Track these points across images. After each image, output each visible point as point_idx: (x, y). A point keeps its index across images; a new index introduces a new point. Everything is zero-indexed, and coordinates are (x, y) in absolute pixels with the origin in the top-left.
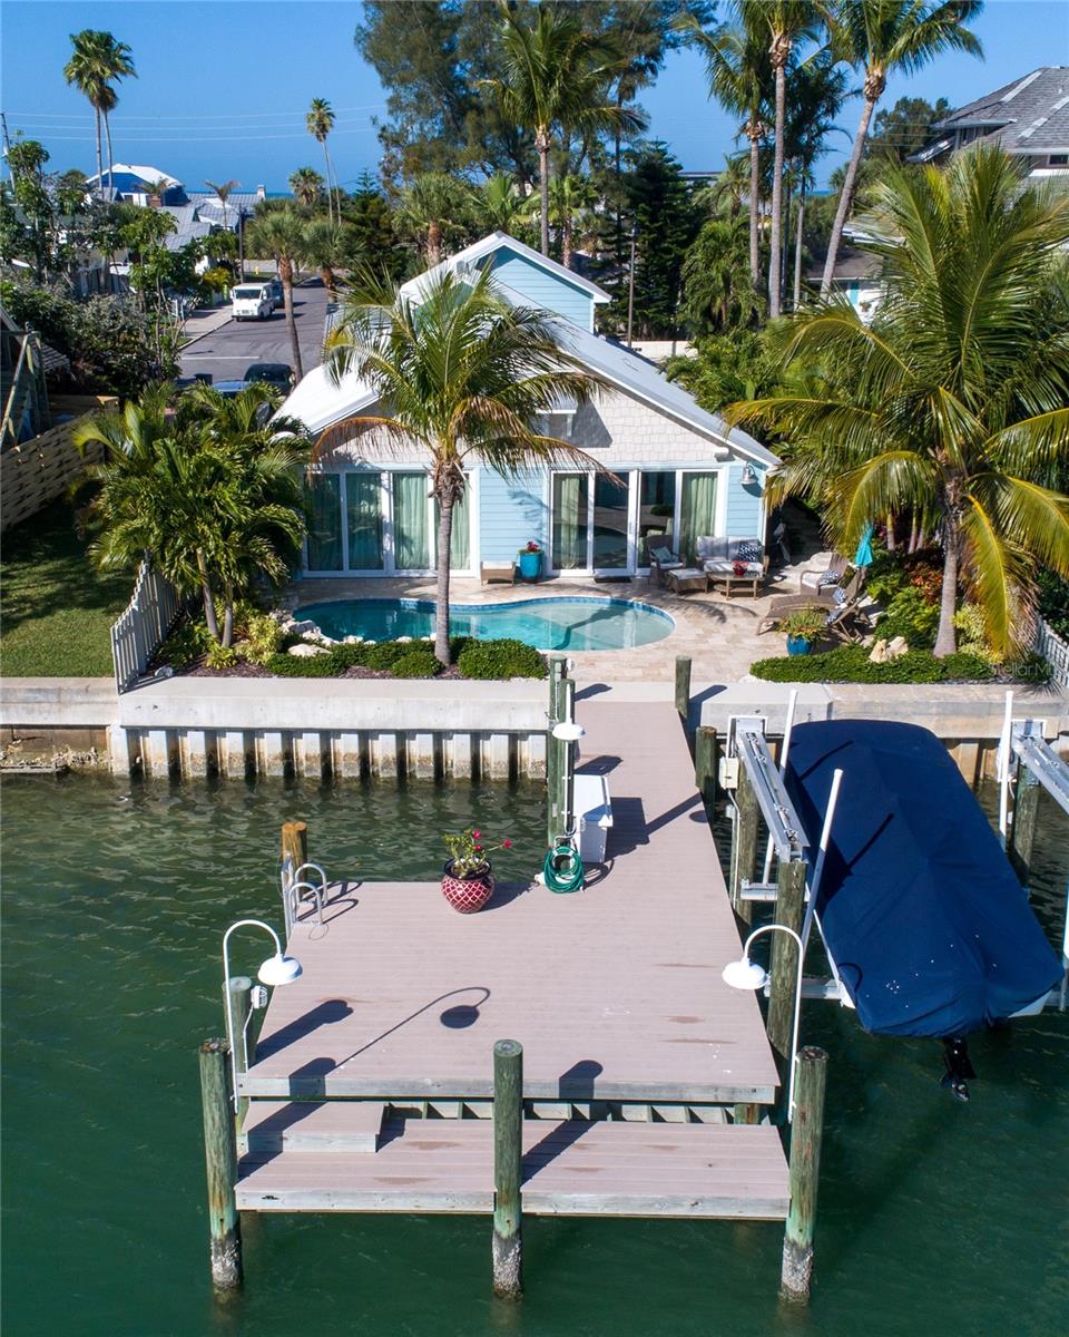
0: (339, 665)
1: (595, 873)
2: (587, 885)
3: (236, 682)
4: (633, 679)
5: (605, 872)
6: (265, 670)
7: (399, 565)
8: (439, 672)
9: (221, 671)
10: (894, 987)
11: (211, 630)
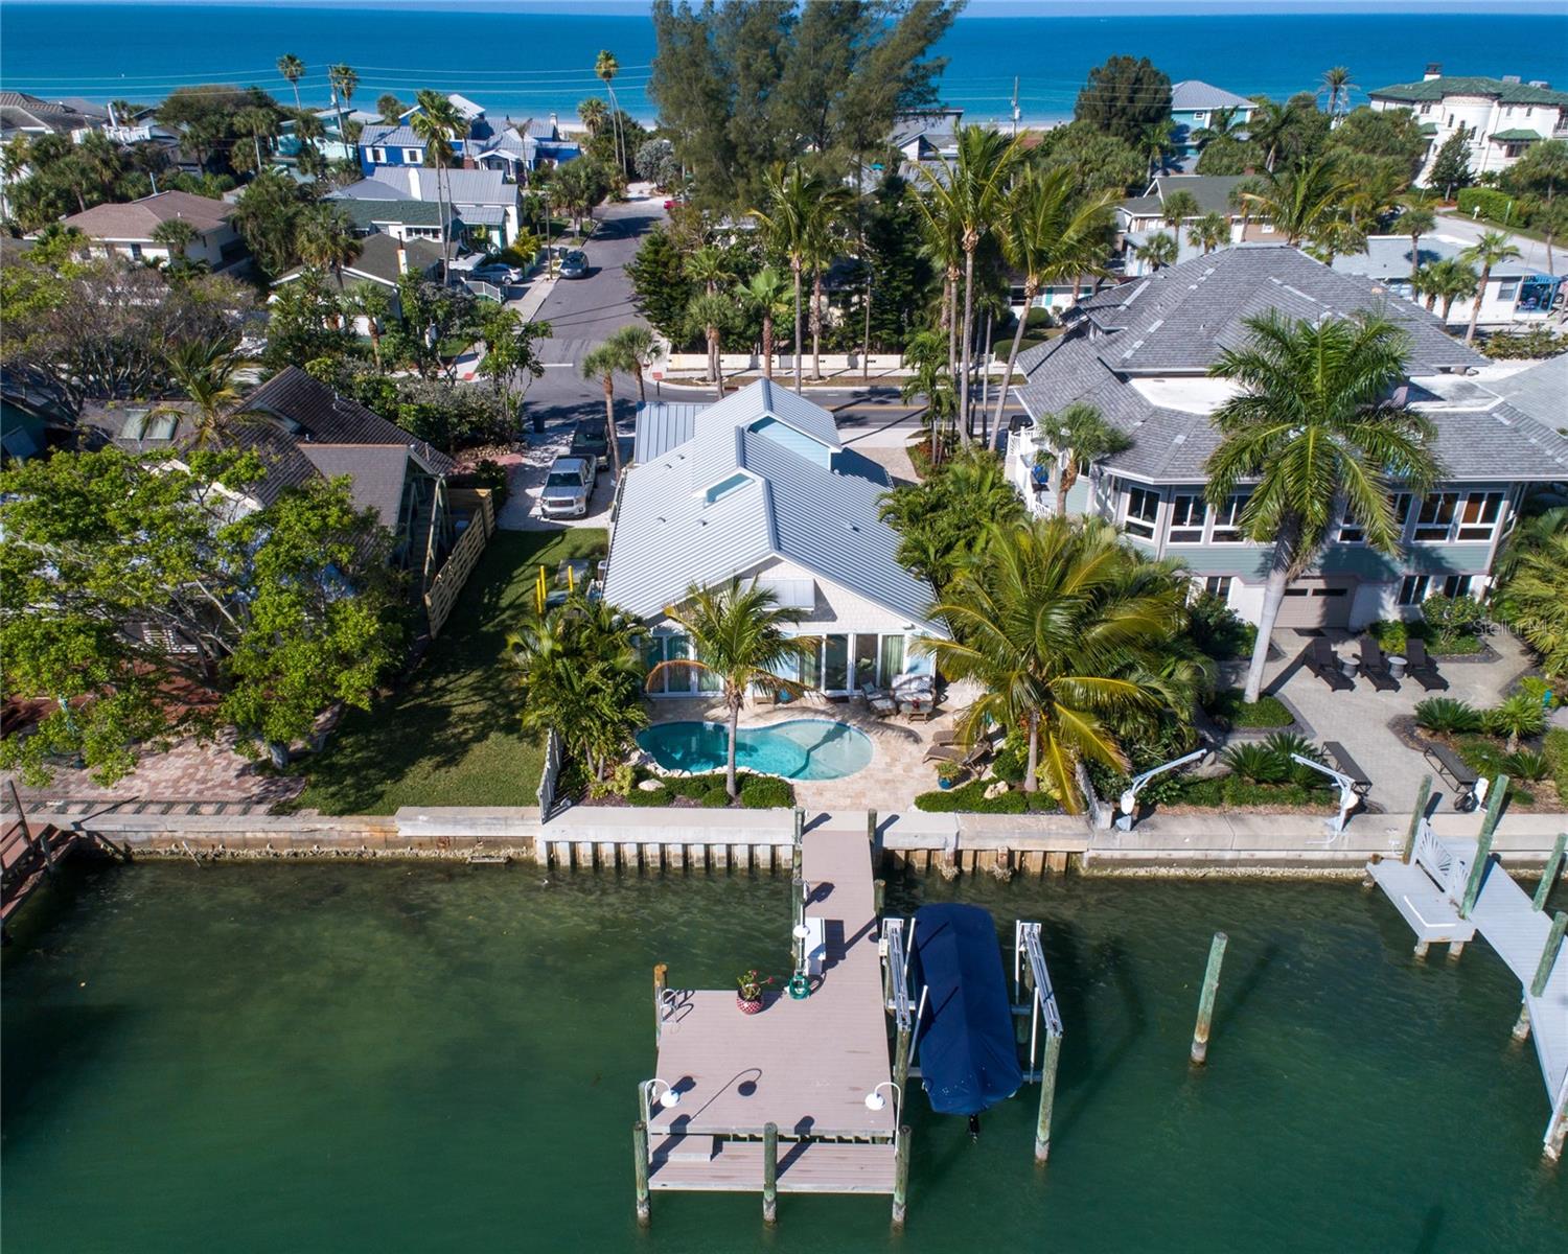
0: (669, 795)
1: (816, 983)
2: (811, 992)
3: (609, 810)
4: (845, 809)
5: (821, 982)
6: (623, 802)
7: (700, 689)
8: (728, 802)
9: (600, 802)
10: (946, 1091)
11: (590, 767)
